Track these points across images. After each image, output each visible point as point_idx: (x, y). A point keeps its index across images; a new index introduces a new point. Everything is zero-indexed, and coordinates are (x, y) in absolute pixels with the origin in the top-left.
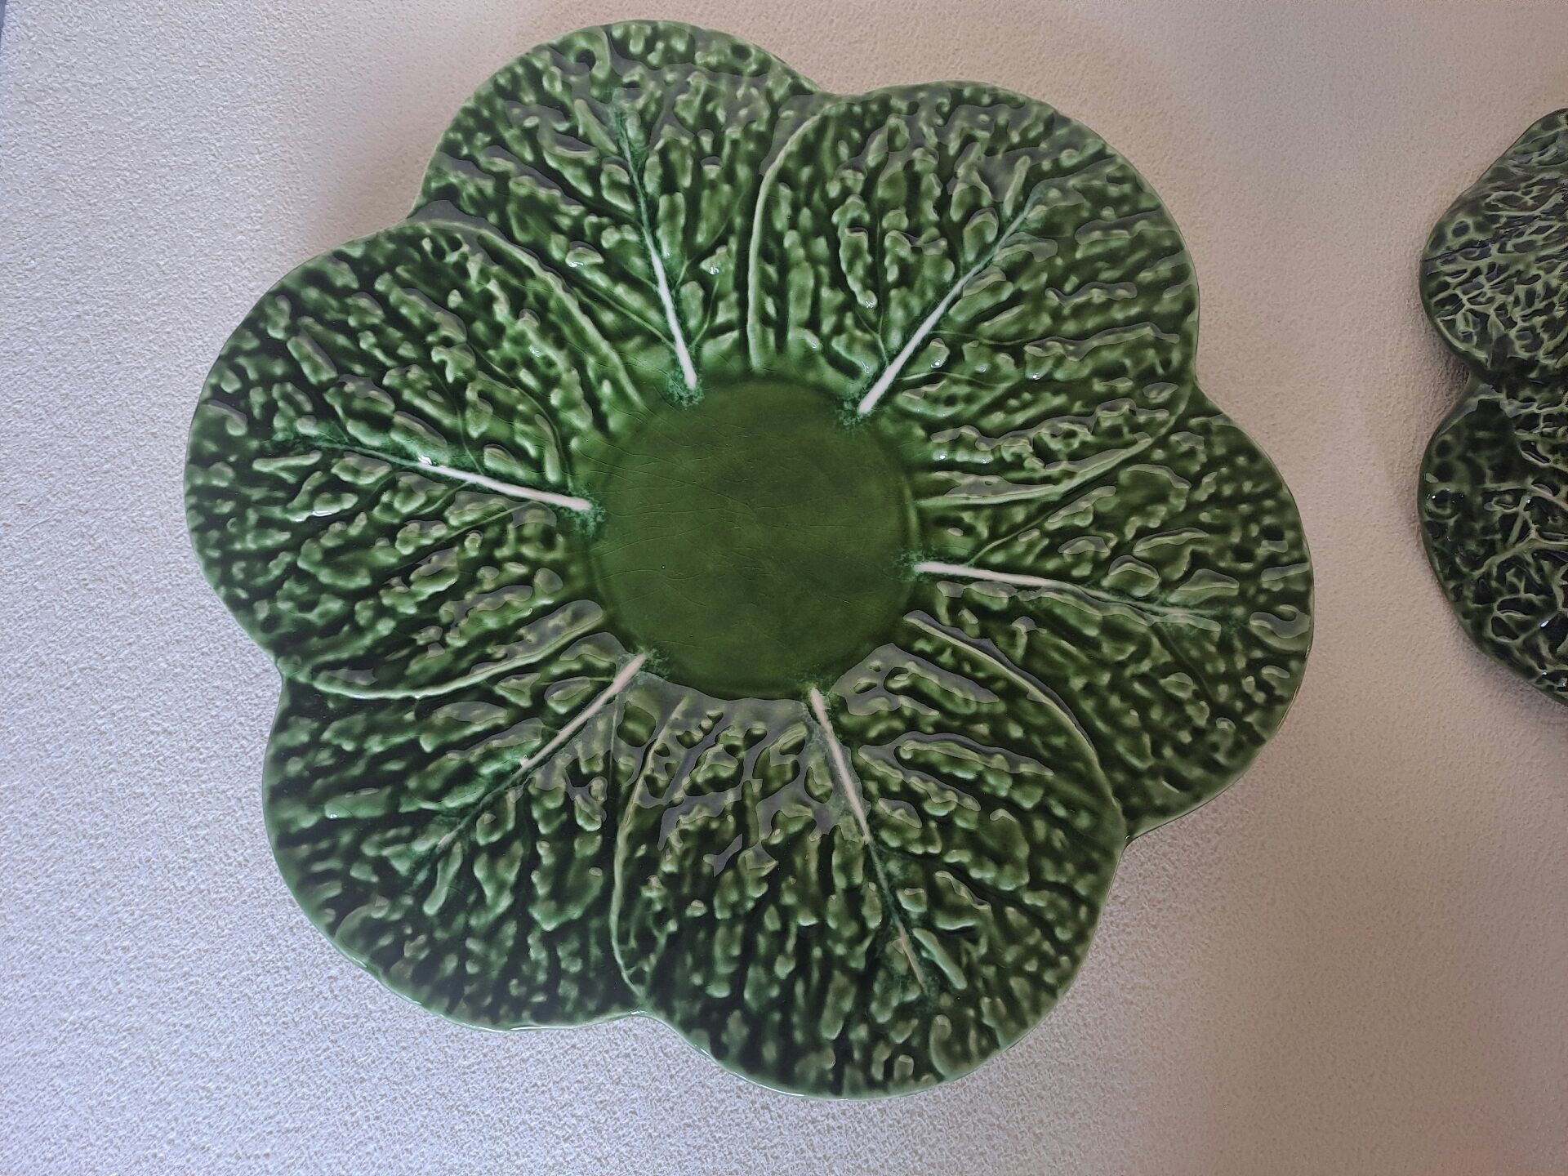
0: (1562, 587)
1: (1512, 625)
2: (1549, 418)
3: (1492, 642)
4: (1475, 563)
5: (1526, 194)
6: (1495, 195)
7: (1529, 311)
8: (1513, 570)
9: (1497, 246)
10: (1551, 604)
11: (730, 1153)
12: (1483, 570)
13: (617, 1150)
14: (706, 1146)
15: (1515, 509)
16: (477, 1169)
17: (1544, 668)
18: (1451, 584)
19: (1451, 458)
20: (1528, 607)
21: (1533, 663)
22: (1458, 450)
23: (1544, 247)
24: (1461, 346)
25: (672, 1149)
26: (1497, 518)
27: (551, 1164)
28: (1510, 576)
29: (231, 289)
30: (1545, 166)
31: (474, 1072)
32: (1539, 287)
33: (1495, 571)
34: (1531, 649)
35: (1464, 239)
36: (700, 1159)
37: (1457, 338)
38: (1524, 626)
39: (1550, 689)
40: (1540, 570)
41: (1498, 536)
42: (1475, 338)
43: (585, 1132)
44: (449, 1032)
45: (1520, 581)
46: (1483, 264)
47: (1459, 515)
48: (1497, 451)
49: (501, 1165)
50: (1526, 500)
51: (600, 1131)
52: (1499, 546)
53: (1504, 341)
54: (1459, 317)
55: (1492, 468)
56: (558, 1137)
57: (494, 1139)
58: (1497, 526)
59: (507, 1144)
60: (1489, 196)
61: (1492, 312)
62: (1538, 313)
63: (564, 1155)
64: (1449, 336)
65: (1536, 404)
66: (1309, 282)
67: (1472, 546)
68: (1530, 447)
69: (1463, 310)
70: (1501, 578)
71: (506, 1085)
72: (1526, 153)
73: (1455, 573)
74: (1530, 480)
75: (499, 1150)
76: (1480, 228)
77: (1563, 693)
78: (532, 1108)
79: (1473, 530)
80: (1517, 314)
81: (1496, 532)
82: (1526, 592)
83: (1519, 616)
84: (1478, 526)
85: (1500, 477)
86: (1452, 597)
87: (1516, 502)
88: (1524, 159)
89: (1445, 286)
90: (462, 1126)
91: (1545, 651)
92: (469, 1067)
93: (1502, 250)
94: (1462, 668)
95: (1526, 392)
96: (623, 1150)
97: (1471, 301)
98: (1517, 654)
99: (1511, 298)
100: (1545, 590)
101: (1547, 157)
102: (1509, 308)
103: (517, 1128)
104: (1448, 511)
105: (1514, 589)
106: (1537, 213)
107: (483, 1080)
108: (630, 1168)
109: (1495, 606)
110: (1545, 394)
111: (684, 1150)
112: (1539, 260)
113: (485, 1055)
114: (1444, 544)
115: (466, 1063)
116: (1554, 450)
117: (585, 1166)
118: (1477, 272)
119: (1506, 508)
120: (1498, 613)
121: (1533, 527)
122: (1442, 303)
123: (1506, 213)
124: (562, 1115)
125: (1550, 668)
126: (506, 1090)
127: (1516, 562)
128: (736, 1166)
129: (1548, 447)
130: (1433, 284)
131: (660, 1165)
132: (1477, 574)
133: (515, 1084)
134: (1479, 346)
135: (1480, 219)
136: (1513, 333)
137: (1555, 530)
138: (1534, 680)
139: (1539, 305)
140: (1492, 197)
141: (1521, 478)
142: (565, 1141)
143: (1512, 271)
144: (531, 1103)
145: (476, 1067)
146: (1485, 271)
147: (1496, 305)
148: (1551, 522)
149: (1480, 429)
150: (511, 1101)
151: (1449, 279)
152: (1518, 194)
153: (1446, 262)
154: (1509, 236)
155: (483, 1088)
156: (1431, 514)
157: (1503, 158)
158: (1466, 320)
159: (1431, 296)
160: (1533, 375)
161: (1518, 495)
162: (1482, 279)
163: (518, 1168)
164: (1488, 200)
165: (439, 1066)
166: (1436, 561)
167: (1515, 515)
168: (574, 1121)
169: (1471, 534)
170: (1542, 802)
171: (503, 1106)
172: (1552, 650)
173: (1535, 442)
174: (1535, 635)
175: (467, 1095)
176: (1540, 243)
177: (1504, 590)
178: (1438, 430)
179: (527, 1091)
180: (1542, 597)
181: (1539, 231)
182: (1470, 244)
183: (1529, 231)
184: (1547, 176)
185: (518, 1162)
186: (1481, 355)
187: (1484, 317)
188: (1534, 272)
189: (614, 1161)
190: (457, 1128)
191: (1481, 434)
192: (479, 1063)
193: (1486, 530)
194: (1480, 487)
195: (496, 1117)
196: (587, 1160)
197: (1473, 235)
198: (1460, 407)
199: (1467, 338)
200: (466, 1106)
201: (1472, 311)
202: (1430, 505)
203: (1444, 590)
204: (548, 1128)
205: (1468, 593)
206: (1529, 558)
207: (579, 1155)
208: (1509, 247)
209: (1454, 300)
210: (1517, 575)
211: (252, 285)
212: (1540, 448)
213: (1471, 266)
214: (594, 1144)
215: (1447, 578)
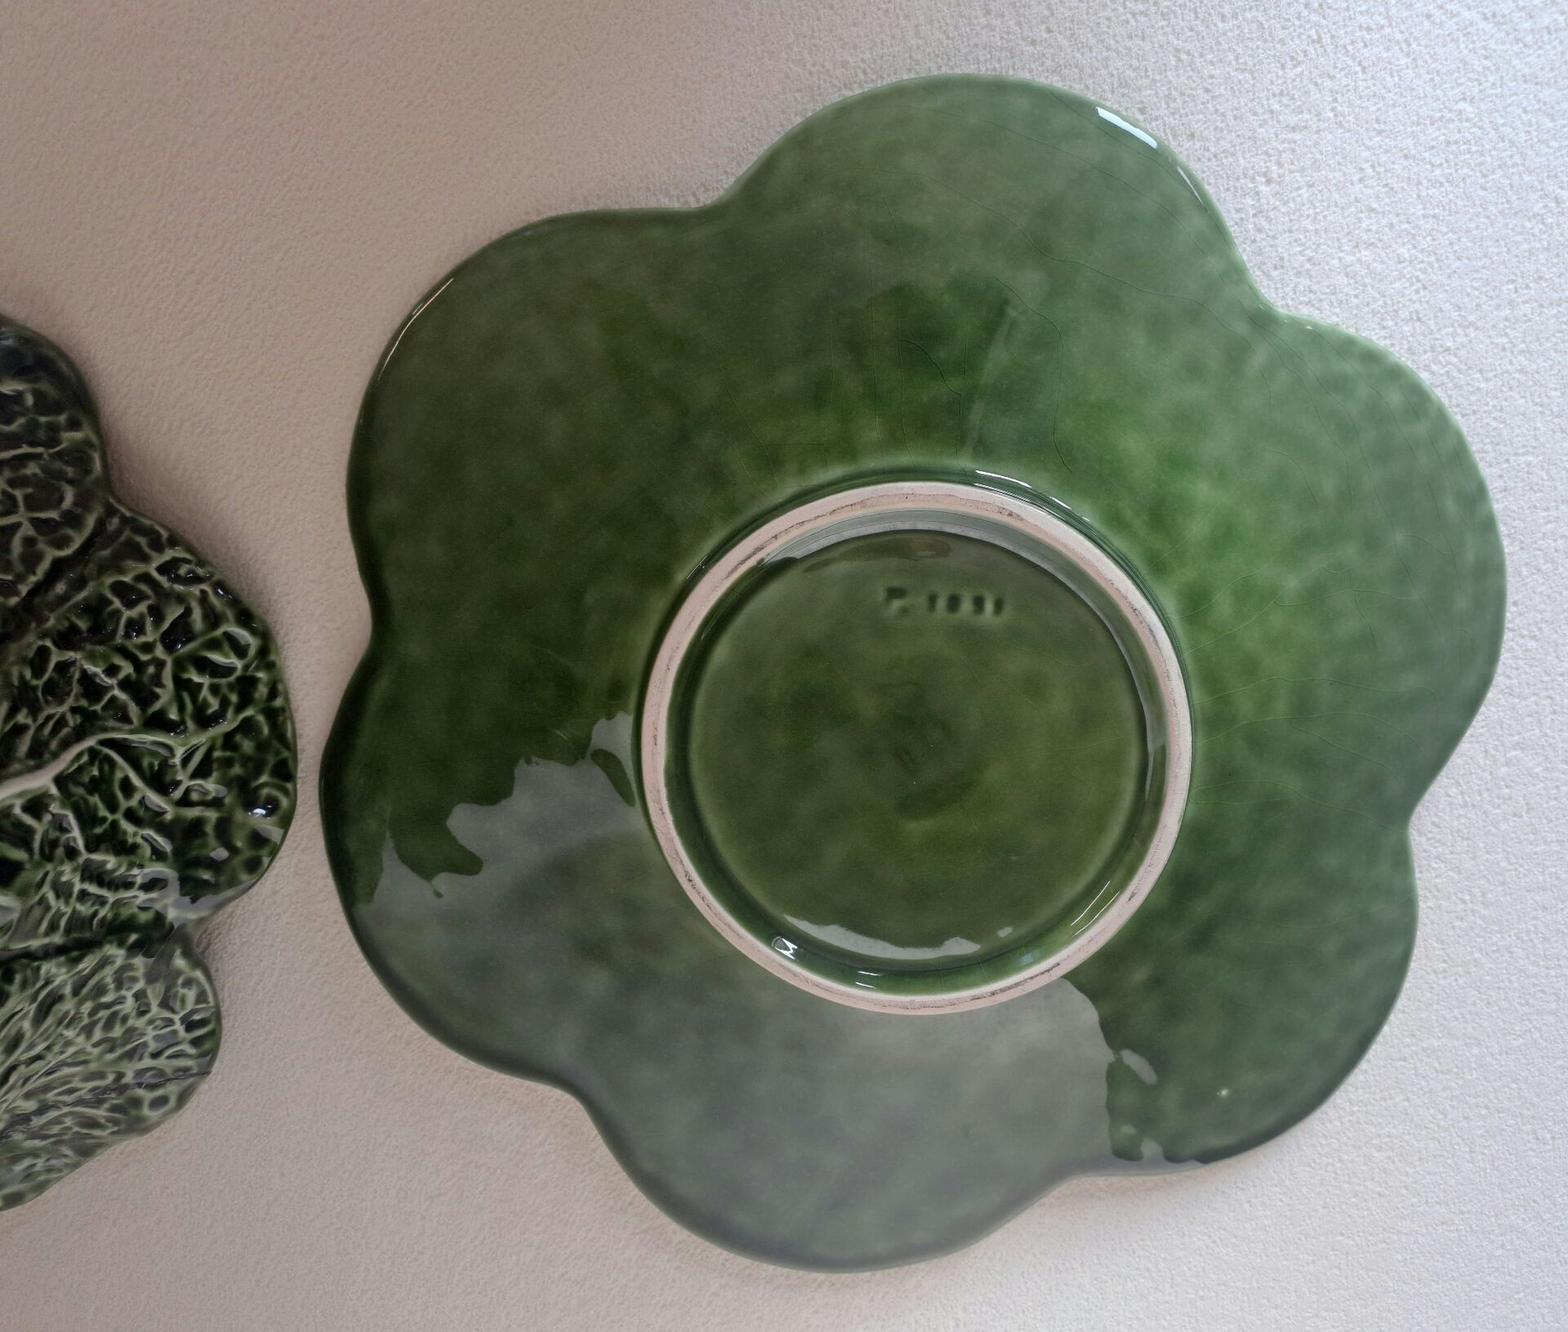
0: (162, 686)
1: (226, 647)
2: (128, 885)
3: (253, 632)
4: (247, 726)
5: (69, 1128)
6: (105, 1133)
7: (117, 1008)
8: (210, 711)
9: (124, 1081)
10: (179, 665)
11: (1277, 289)
12: (242, 716)
13: (1396, 324)
14: (1301, 303)
15: (192, 783)
16: (1550, 344)
17: (203, 592)
18: (278, 702)
19: (247, 854)
20: (204, 665)
21: (213, 599)
22: (238, 861)
23: (74, 1075)
24: (199, 974)
25: (1338, 310)
26: (215, 775)
27: (1471, 329)
28: (214, 705)
29: (1543, 1316)
30: (34, 1153)
31: (1524, 446)
32: (98, 1034)
33: (230, 714)
34: (213, 619)
35: (159, 1092)
36: (1311, 291)
37: (199, 984)
38: (214, 645)
39: (201, 563)
40: (182, 708)
41: (217, 754)
42: (180, 981)
43: (1425, 352)
44: (1538, 495)
45: (205, 700)
46: (147, 1062)
47: (255, 784)
48: (194, 853)
49: (1524, 342)
50: (177, 794)
51: (1409, 349)
52: (219, 743)
53: (151, 978)
54: (190, 1006)
55: (204, 834)
56: (1455, 355)
57: (1522, 371)
58: (215, 766)
59: (1511, 363)
60: (113, 1133)
61: (155, 1009)
62: (108, 1006)
63: (1454, 335)
64: (207, 987)
65: (138, 902)
66: (347, 1072)
67: (247, 746)
68: (158, 855)
69: (183, 1013)
70: (225, 703)
71: (1494, 424)
72: (49, 1170)
73: (272, 715)
74: (169, 817)
75: (1521, 358)
76: (136, 1103)
77: (188, 556)
78: (1473, 393)
79: (243, 765)
80: (129, 1005)
81: (219, 759)
82: (200, 686)
83: (216, 657)
84: (237, 770)
85: (198, 824)
86: (280, 687)
87: (188, 791)
88: (53, 1162)
89: (195, 1042)
90: (1553, 393)
91: (197, 615)
92: (1527, 453)
93: (120, 1076)
94: (289, 603)
95: (144, 917)
96: (1390, 323)
97: (170, 1022)
98: (230, 614)
99: (130, 1022)
100: (181, 684)
101: (27, 1162)
102: (134, 1013)
103: (1495, 376)
104: (265, 791)
105: (215, 689)
106: (66, 1109)
107: (1517, 436)
108: (1389, 302)
109: (238, 673)
110: (125, 913)
111: (1325, 305)
112: (85, 1062)
113: (1507, 461)
114: (278, 753)
115: (1530, 458)
116: (134, 848)
117: (1436, 317)
118: (155, 1055)
119: (201, 786)
120: (238, 664)
121: (177, 760)
122: (202, 1023)
123: (101, 1113)
124: (1445, 378)
125: (196, 590)
126: (1495, 419)
127: (205, 721)
128: (1275, 273)
129: (140, 851)
130: (207, 1046)
131: (1356, 296)
132: (249, 712)
133: (1485, 421)
134: (179, 973)
135: (133, 1112)
136: (140, 985)
137: (154, 754)
138: (215, 578)
139: (103, 1014)
140: (109, 1131)
141: (177, 820)
142: (1448, 349)
143: (119, 1052)
144: (1473, 398)
145: (1521, 451)
146: (147, 1054)
147: (148, 1016)
148: (156, 763)
149: (206, 882)
150: (1494, 406)
151: (192, 1051)
152: (76, 1129)
153: (186, 1070)
154: (106, 1089)
155: (1519, 426)
156: (286, 792)
157: (75, 1166)
158: (183, 1001)
159: (212, 1033)
160: (133, 937)
161: (185, 802)
162: (153, 1046)
163: (1507, 335)
164: (116, 1129)
165: (1559, 462)
166: (289, 734)
167: (194, 776)
168: (1434, 367)
169: (246, 760)
170: (236, 430)
171: (1504, 403)
172: (188, 612)
173: (151, 859)
174: (203, 634)
175: (1539, 425)
176: (77, 1079)
177: (225, 690)
178: (250, 887)
179: (1474, 412)
180: (186, 676)
181: (71, 1091)
182: (152, 1087)
183: (83, 1092)
184: (37, 1143)
185: (1505, 340)
186: (180, 962)
187: (165, 1004)
188: (96, 1051)
189: (1404, 313)
190: (1558, 393)
191: (206, 876)
192: (1516, 454)
193: (227, 763)
194: (224, 815)
195: (1514, 393)
196: (1431, 322)
197: (147, 1096)
198: (220, 906)
199: (188, 983)
200: (1542, 413)
201: (173, 1011)
202: (285, 802)
203: (287, 699)
204: (1464, 367)
205: (262, 691)
206: (191, 725)
207: (1439, 330)
208: (111, 1078)
209: (190, 1026)
210: (206, 704)
211: (1521, 1315)
212: (148, 851)
213: (161, 1062)
214: (1420, 338)
215: (283, 709)
